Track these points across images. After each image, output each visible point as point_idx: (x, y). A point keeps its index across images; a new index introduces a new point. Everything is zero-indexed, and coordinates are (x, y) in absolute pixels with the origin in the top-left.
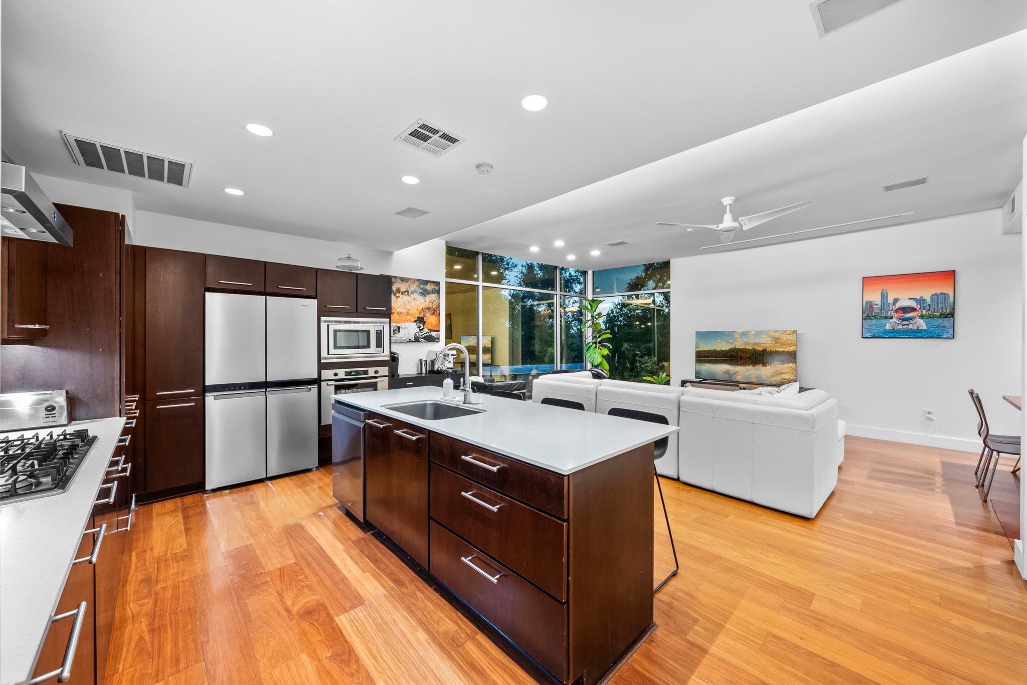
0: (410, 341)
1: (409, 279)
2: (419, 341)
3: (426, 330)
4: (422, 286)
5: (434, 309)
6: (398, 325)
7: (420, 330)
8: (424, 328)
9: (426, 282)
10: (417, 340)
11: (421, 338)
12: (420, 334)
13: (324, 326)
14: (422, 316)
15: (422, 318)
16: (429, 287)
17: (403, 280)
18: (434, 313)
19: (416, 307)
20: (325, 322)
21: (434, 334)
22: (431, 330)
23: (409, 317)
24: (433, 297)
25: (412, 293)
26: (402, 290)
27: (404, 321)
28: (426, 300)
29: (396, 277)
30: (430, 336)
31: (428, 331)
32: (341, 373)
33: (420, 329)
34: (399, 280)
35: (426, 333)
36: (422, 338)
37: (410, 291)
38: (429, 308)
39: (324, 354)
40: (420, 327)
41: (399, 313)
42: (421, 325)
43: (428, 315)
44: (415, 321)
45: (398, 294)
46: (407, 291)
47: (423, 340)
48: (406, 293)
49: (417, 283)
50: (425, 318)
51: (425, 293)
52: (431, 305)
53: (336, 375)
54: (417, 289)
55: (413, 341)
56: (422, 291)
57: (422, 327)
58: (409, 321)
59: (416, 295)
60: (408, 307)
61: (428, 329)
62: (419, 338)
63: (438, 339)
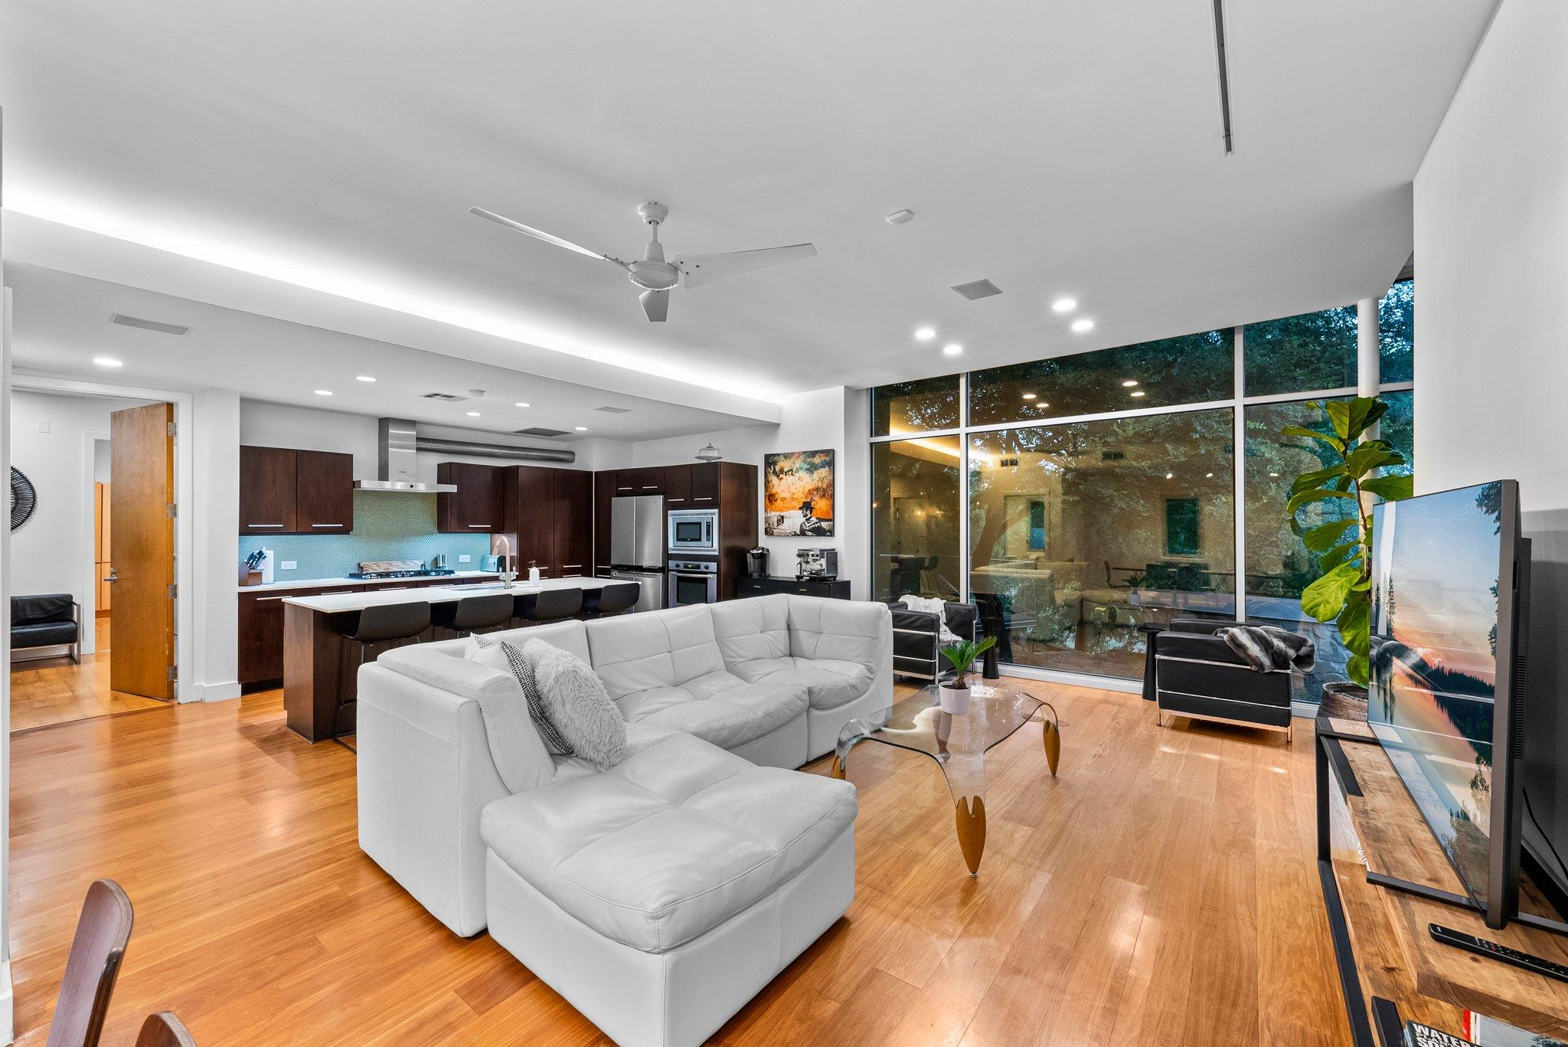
0: (795, 535)
1: (793, 454)
2: (806, 535)
3: (814, 519)
4: (809, 460)
5: (825, 489)
6: (782, 514)
8: (811, 517)
9: (813, 454)
10: (803, 533)
11: (808, 531)
12: (807, 525)
13: (670, 520)
14: (809, 500)
15: (809, 503)
16: (817, 460)
17: (787, 456)
18: (824, 495)
19: (801, 489)
20: (672, 515)
21: (824, 525)
23: (794, 504)
24: (824, 472)
25: (797, 471)
26: (786, 470)
27: (788, 509)
28: (814, 477)
29: (778, 455)
30: (820, 527)
31: (816, 520)
32: (681, 563)
33: (807, 518)
34: (782, 458)
35: (814, 524)
36: (810, 530)
37: (794, 469)
38: (817, 489)
39: (671, 545)
40: (807, 516)
41: (783, 499)
42: (808, 512)
43: (816, 498)
44: (800, 509)
45: (781, 476)
46: (791, 470)
47: (810, 533)
48: (790, 473)
49: (802, 457)
50: (813, 504)
51: (812, 469)
52: (820, 485)
53: (678, 566)
54: (803, 464)
55: (799, 535)
56: (808, 467)
57: (809, 516)
58: (793, 508)
59: (802, 474)
60: (792, 490)
61: (817, 518)
62: (806, 530)
63: (830, 533)
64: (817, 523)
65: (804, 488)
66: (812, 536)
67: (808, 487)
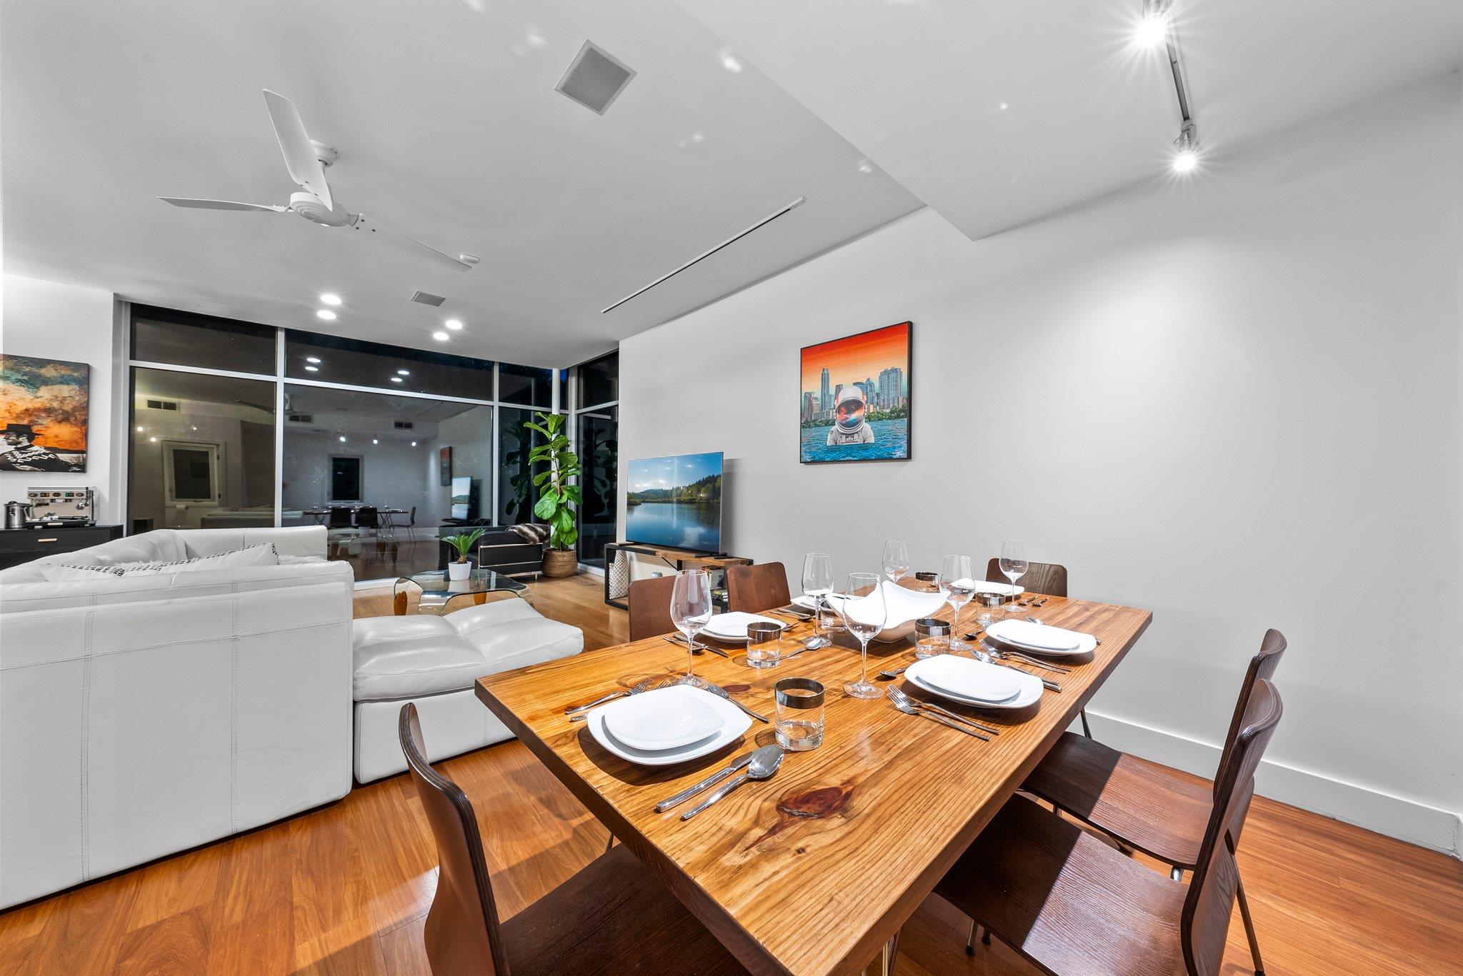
2: (15, 469)
3: (37, 449)
4: (25, 369)
5: (65, 412)
7: (17, 449)
8: (30, 445)
9: (39, 362)
10: (6, 466)
11: (21, 464)
12: (20, 455)
14: (25, 422)
16: (43, 372)
18: (64, 419)
21: (65, 457)
22: (55, 450)
24: (66, 390)
28: (39, 394)
30: (57, 460)
31: (43, 451)
33: (19, 446)
35: (39, 455)
36: (25, 463)
38: (49, 411)
40: (20, 443)
42: (23, 439)
43: (45, 421)
47: (28, 468)
49: (3, 363)
50: (35, 428)
51: (32, 382)
52: (55, 405)
54: (3, 372)
56: (25, 378)
57: (26, 443)
59: (6, 384)
61: (46, 448)
62: (16, 462)
63: (82, 468)
64: (44, 454)
65: (11, 405)
66: (30, 471)
67: (21, 406)
